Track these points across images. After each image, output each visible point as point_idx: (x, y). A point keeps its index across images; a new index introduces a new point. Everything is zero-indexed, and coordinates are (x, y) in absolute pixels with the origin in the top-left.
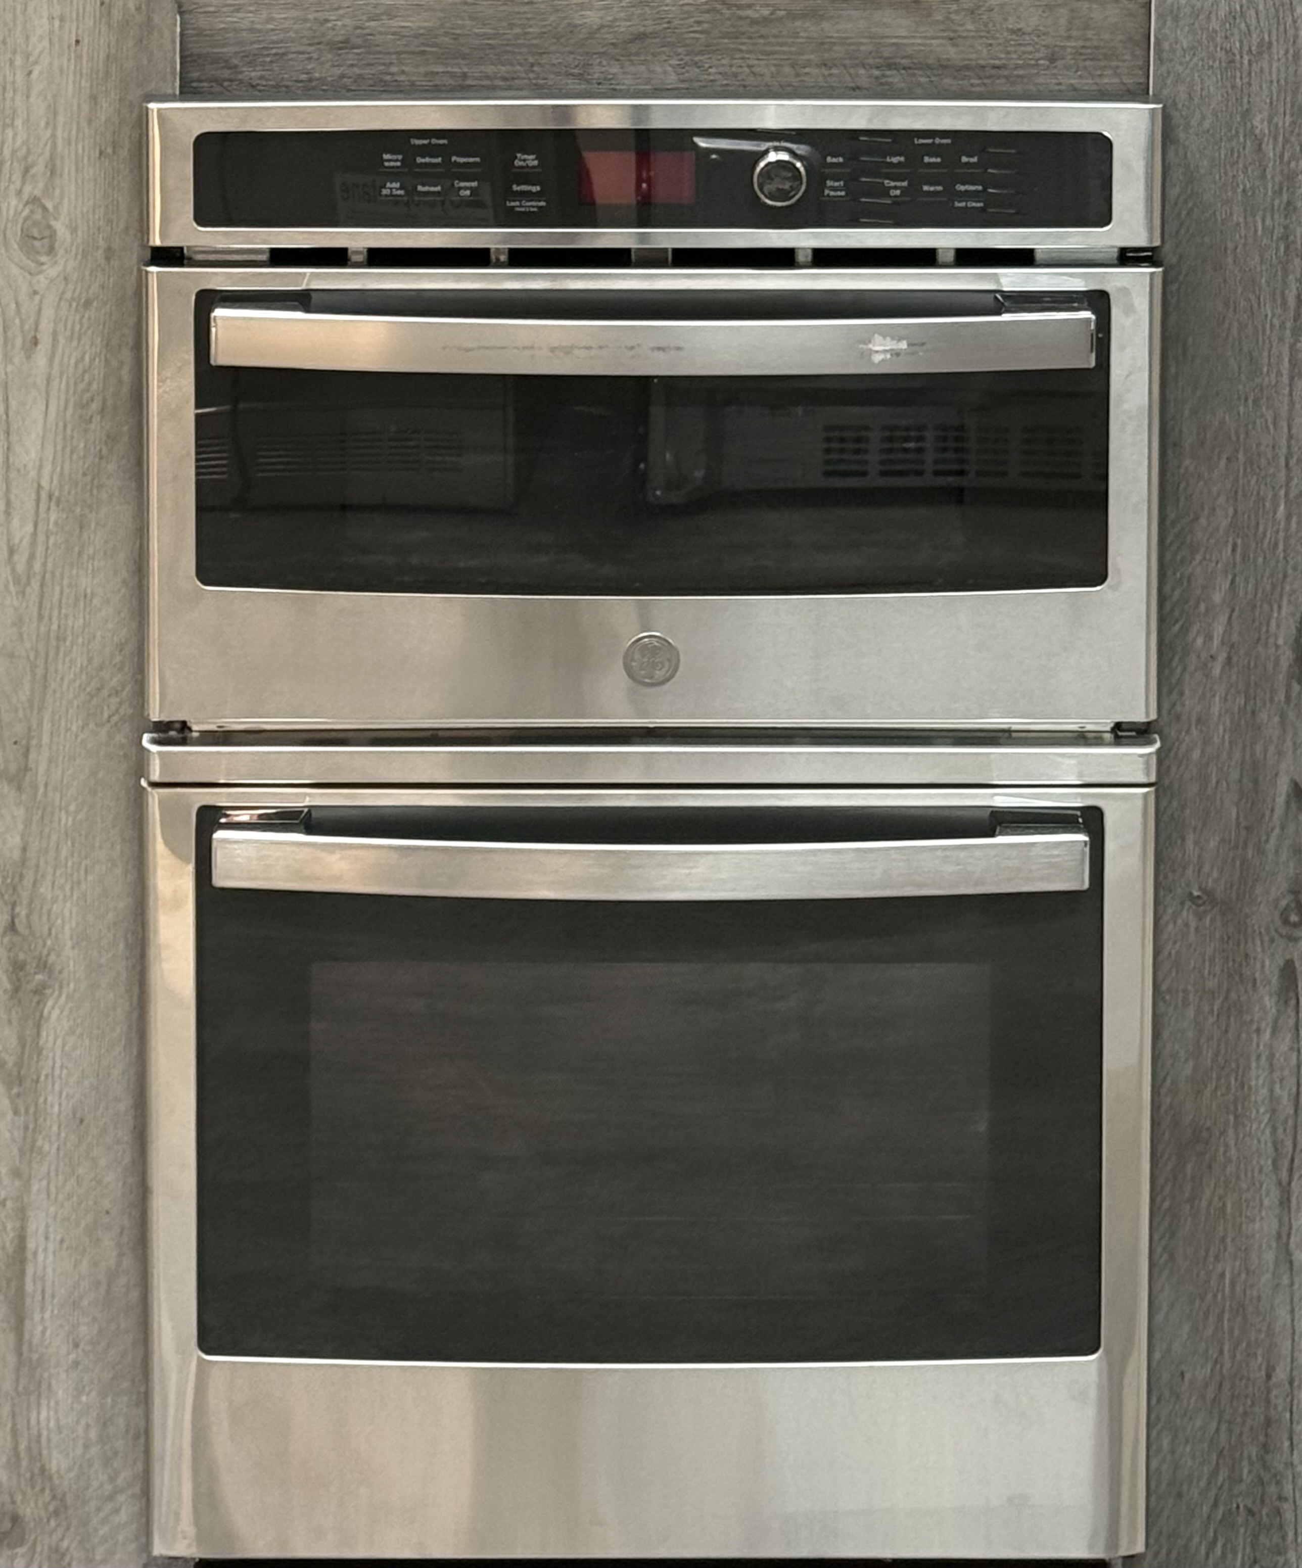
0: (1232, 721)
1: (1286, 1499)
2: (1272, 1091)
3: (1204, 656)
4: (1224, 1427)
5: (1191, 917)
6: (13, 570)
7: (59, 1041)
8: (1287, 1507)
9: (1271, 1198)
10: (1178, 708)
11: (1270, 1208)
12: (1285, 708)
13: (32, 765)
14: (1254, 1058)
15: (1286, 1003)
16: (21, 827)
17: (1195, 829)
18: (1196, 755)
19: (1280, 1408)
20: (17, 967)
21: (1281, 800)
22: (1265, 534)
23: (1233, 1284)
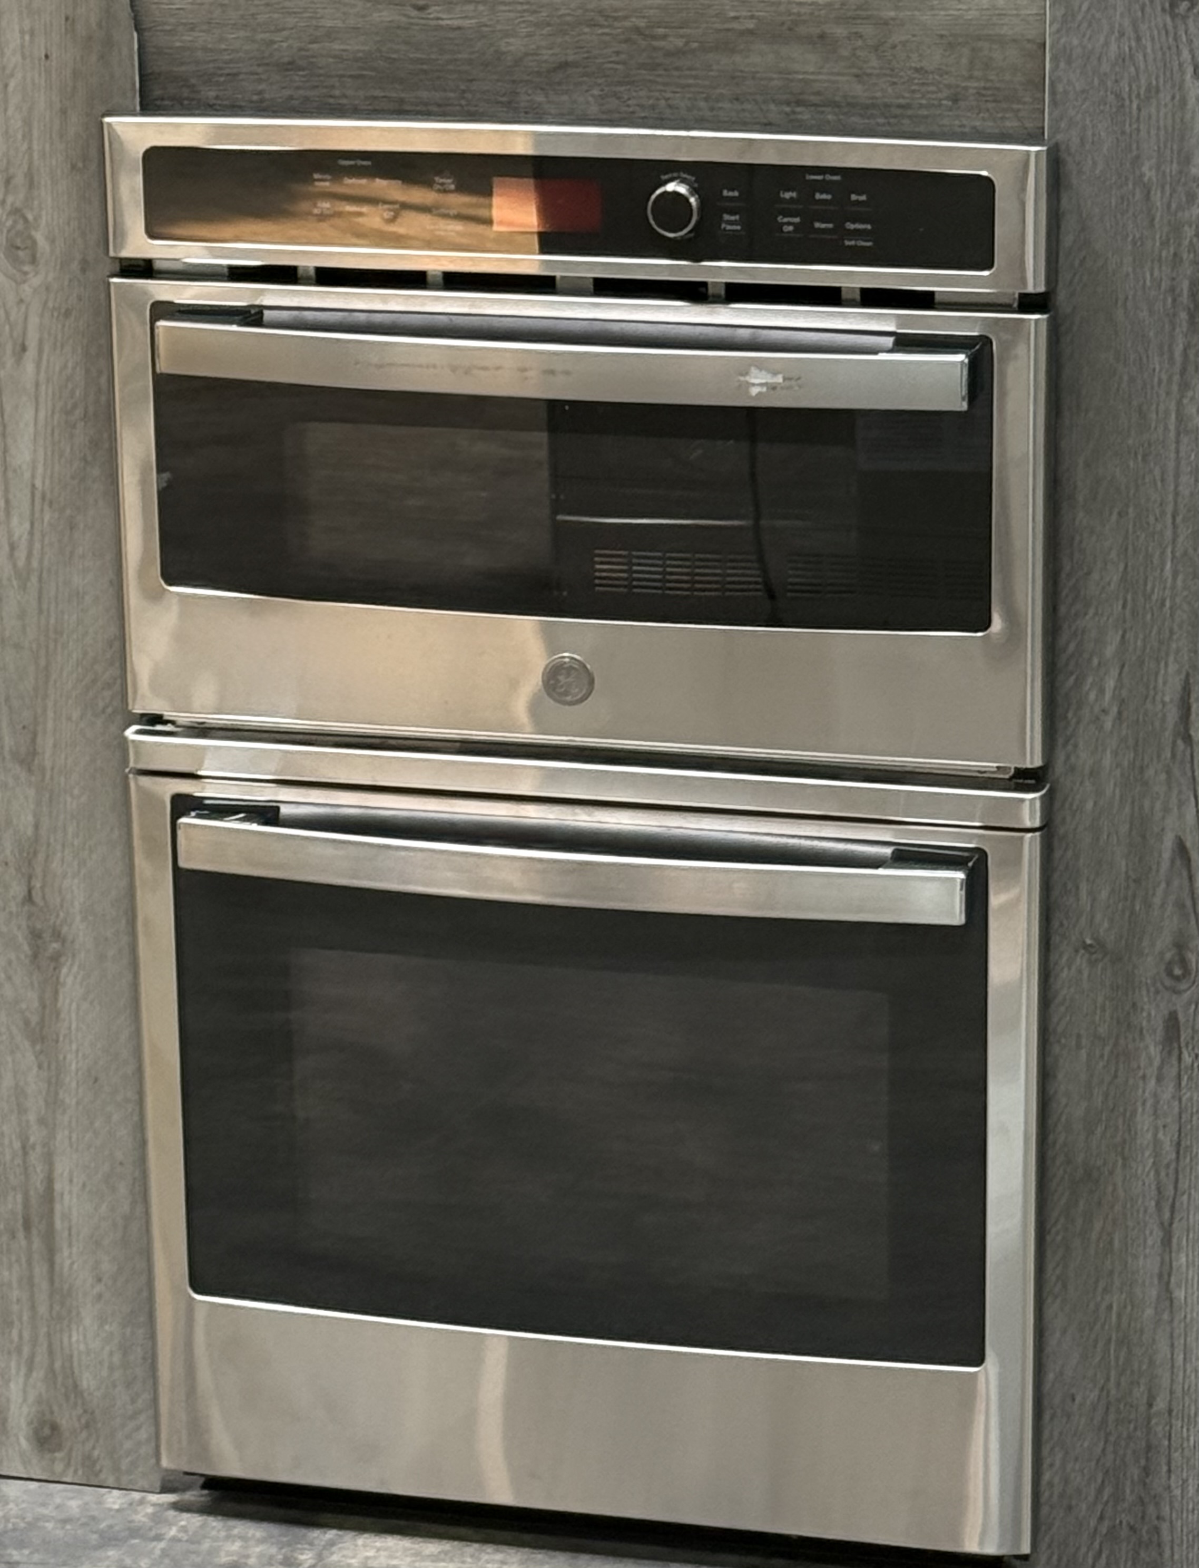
0: (1122, 775)
1: (1164, 1520)
2: (1155, 1135)
3: (1097, 709)
4: (1110, 1448)
5: (1084, 965)
6: (15, 566)
7: (74, 1006)
8: (1165, 1527)
9: (1154, 1236)
10: (1073, 759)
11: (1153, 1246)
12: (1171, 764)
13: (39, 750)
14: (1139, 1104)
15: (1170, 1053)
16: (32, 806)
17: (1088, 880)
18: (1089, 805)
19: (1160, 1435)
20: (35, 935)
21: (1167, 855)
22: (1153, 592)
23: (1119, 1316)
